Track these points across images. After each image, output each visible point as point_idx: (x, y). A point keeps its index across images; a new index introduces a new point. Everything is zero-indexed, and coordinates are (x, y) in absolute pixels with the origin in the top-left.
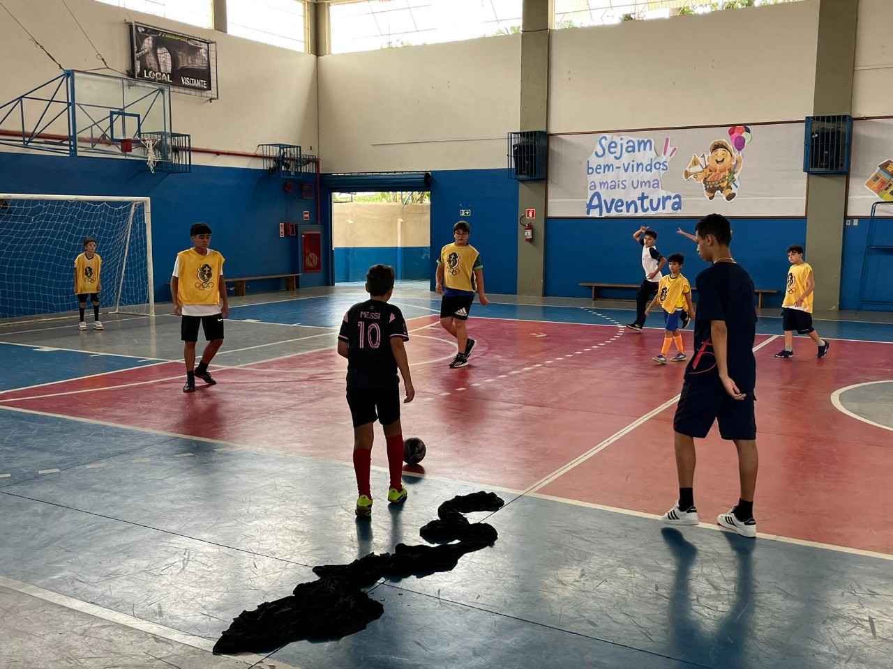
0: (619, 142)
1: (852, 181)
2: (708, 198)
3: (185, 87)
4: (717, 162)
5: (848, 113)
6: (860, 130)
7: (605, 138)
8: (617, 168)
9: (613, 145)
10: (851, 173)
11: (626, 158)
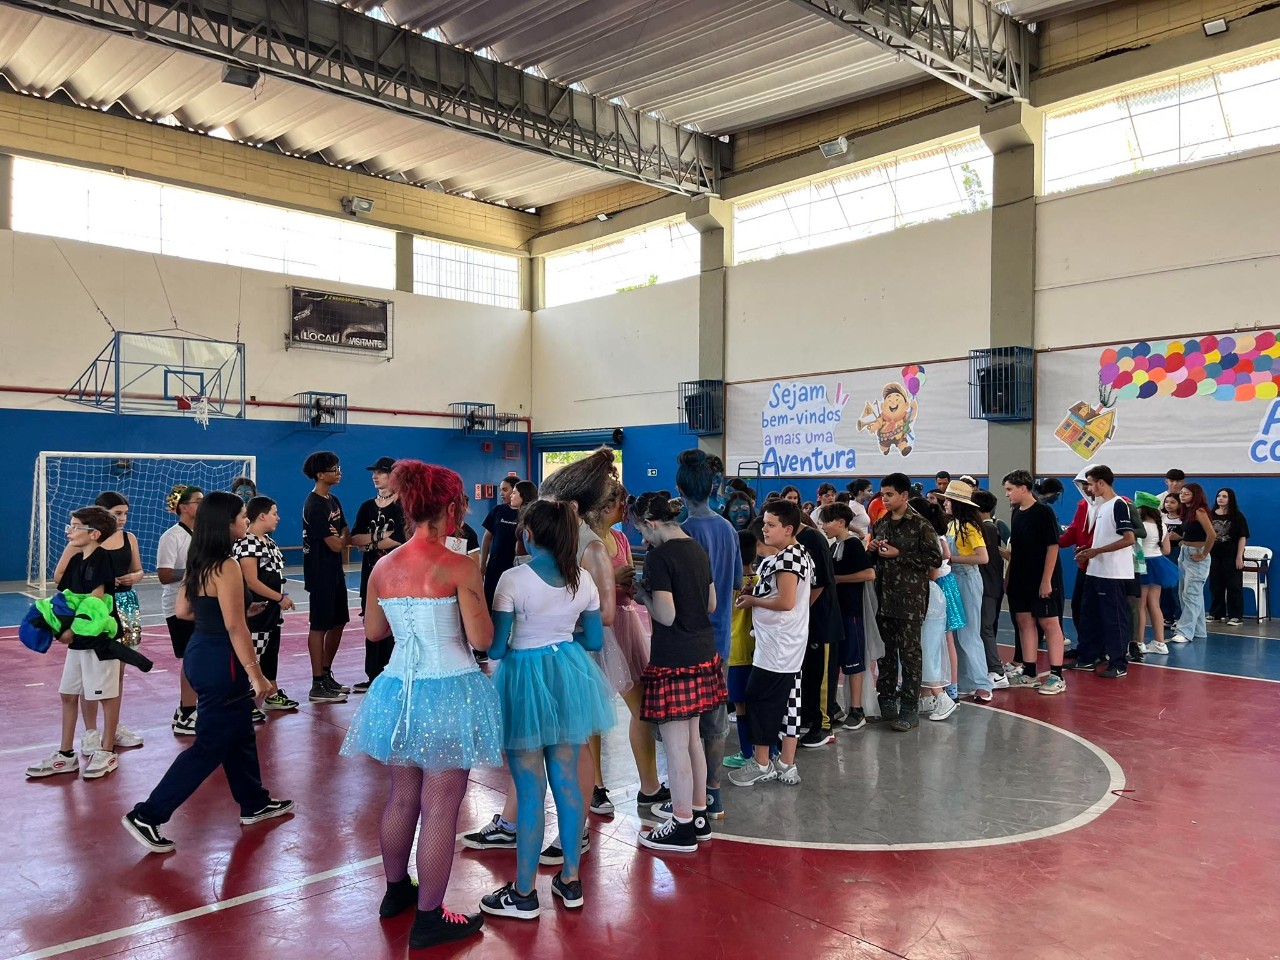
0: (792, 389)
1: (1038, 427)
2: (882, 452)
3: (354, 346)
4: (892, 409)
5: (1027, 345)
6: (1044, 363)
7: (778, 385)
8: (792, 419)
9: (786, 393)
10: (1039, 419)
11: (800, 407)
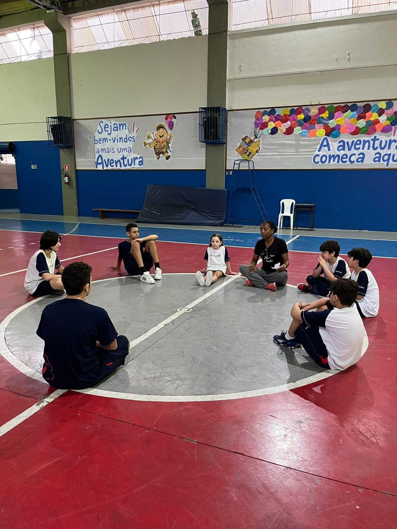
0: (109, 125)
2: (156, 158)
4: (160, 137)
7: (102, 122)
8: (110, 140)
10: (228, 143)
11: (114, 134)
